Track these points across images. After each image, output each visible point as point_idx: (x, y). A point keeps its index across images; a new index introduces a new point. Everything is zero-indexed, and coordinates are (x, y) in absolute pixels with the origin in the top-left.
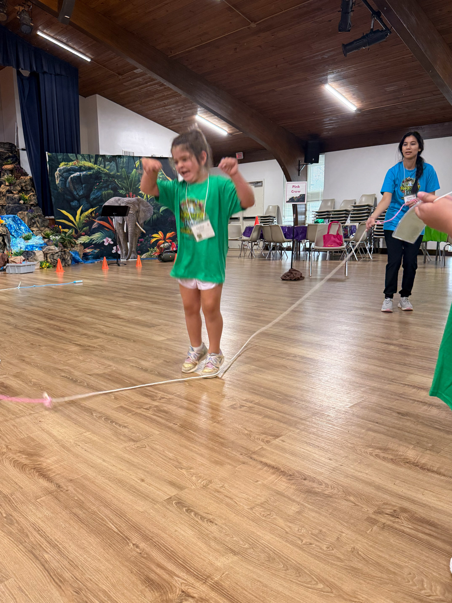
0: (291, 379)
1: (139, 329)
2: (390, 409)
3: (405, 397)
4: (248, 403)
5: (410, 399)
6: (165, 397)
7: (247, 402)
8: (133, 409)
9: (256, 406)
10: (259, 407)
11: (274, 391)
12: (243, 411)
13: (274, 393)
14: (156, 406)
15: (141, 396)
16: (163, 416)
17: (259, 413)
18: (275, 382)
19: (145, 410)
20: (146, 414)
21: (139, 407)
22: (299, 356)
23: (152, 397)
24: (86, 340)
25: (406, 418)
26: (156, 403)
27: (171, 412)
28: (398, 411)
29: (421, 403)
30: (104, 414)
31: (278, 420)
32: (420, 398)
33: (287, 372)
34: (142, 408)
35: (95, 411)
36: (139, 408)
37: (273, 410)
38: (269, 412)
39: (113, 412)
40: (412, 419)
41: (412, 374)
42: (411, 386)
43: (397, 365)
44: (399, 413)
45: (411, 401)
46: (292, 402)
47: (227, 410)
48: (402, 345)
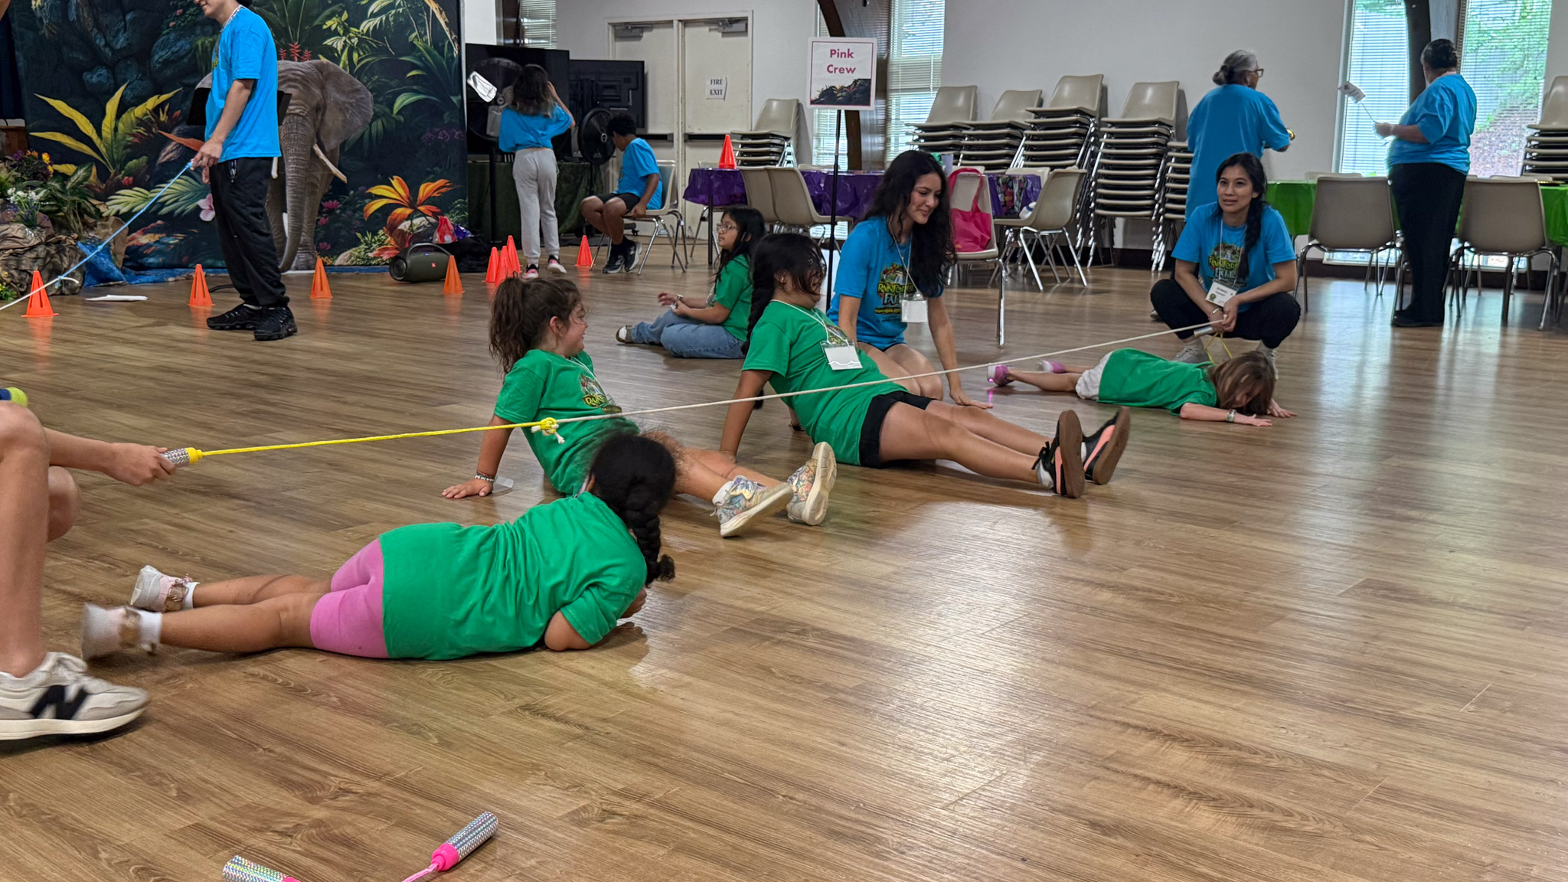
0: (777, 713)
1: (291, 538)
2: (1069, 811)
3: (1122, 768)
4: (627, 803)
5: (1136, 776)
6: (354, 788)
7: (627, 797)
8: (239, 836)
9: (652, 811)
10: (661, 814)
11: (718, 756)
12: (609, 832)
13: (715, 762)
14: (319, 823)
15: (269, 787)
16: (338, 859)
17: (661, 839)
18: (726, 723)
19: (277, 838)
20: (282, 853)
21: (258, 825)
22: (815, 629)
23: (309, 791)
24: (102, 577)
25: (1113, 841)
26: (319, 813)
27: (367, 841)
28: (1091, 817)
29: (1166, 791)
30: (136, 854)
31: (715, 859)
32: (1164, 773)
33: (772, 688)
34: (269, 829)
35: (105, 842)
36: (260, 830)
37: (707, 823)
38: (693, 833)
39: (172, 844)
40: (1129, 845)
41: (1154, 687)
42: (1145, 729)
43: (1113, 659)
44: (1093, 825)
45: (1137, 784)
46: (771, 793)
47: (555, 828)
48: (1137, 590)
